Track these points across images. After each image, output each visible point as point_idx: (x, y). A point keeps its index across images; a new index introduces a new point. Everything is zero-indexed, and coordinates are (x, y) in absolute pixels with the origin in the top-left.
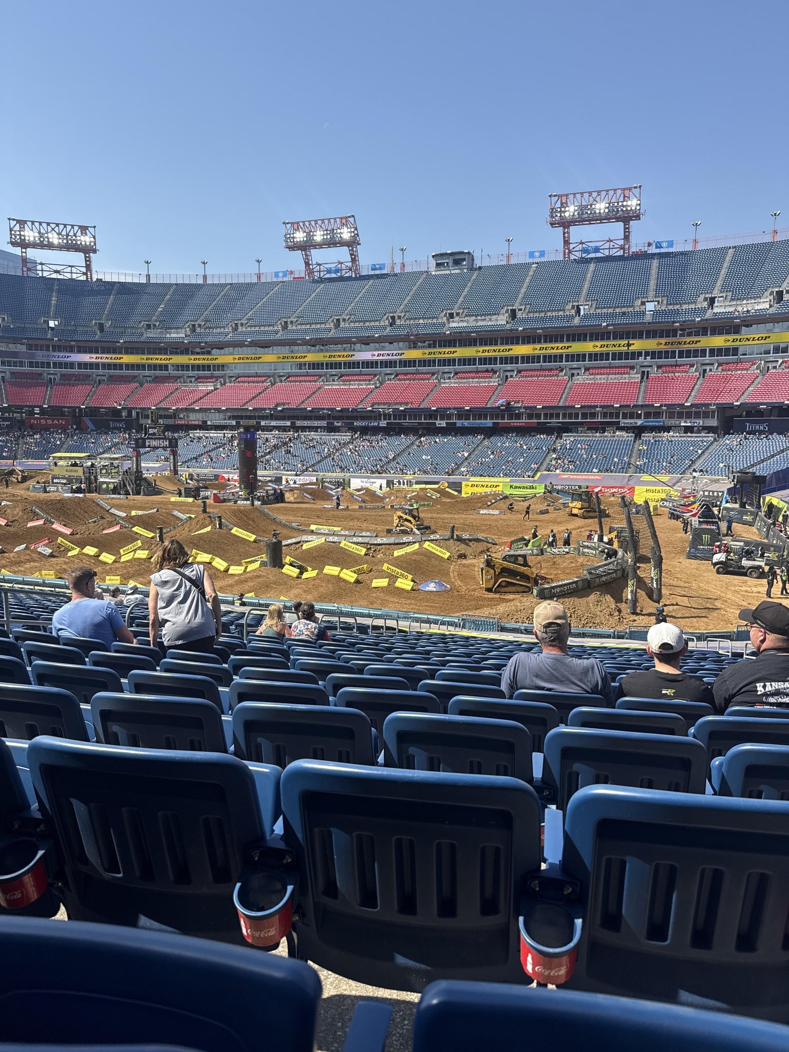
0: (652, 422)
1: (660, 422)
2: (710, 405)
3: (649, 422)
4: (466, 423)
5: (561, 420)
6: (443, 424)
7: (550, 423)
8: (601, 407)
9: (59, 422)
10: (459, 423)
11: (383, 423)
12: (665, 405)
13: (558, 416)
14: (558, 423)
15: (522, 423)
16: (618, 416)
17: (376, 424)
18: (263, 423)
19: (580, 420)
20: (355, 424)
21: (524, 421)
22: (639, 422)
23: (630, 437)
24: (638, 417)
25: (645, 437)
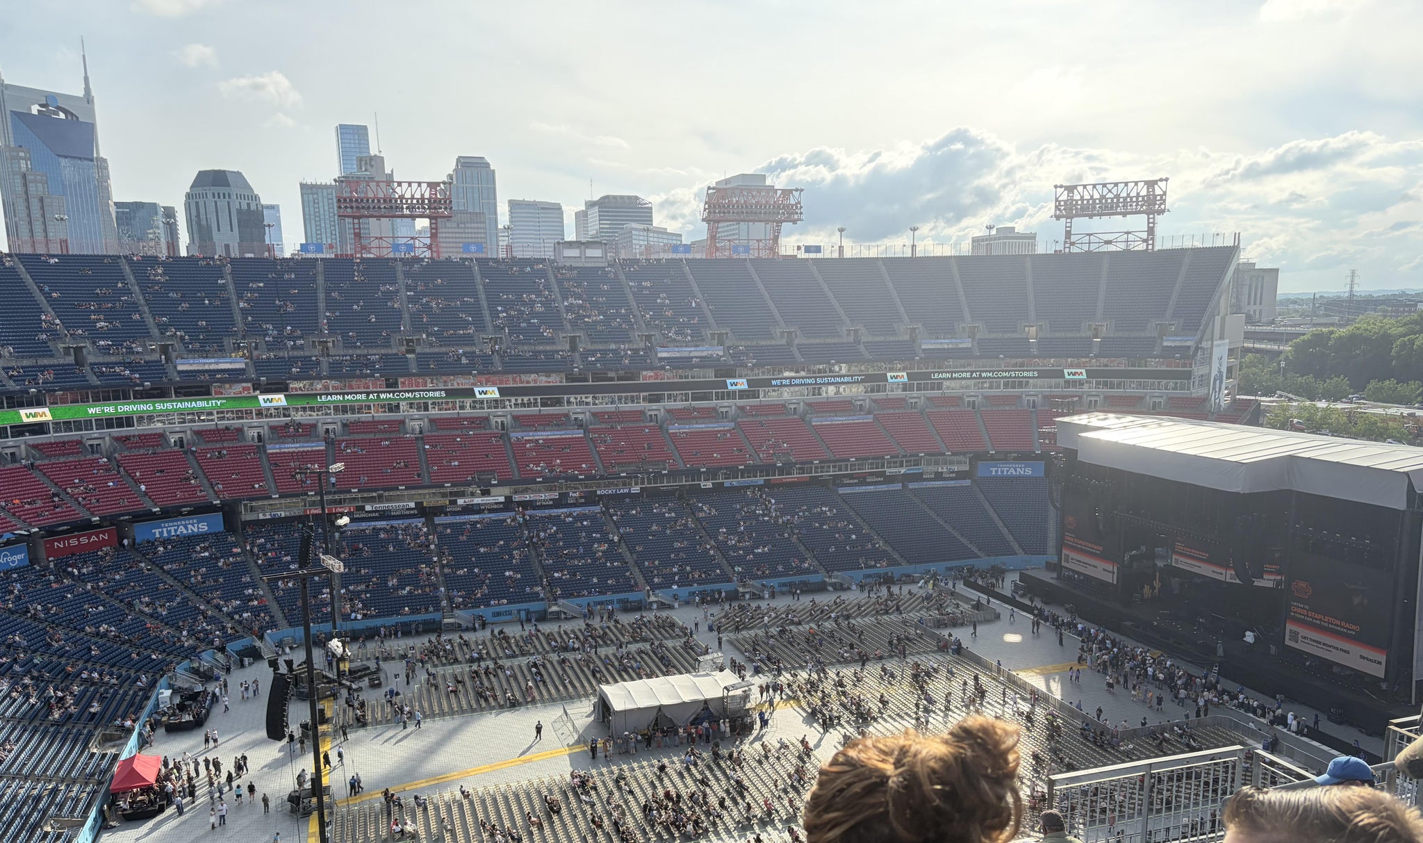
1: (920, 469)
2: (966, 452)
3: (911, 470)
4: (735, 482)
6: (709, 485)
7: (822, 476)
8: (874, 456)
9: (98, 538)
10: (727, 483)
11: (636, 489)
12: (928, 454)
13: (828, 468)
15: (793, 477)
16: (883, 466)
17: (626, 491)
18: (460, 502)
19: (849, 472)
20: (598, 492)
22: (903, 471)
23: (898, 486)
24: (901, 466)
25: (912, 486)
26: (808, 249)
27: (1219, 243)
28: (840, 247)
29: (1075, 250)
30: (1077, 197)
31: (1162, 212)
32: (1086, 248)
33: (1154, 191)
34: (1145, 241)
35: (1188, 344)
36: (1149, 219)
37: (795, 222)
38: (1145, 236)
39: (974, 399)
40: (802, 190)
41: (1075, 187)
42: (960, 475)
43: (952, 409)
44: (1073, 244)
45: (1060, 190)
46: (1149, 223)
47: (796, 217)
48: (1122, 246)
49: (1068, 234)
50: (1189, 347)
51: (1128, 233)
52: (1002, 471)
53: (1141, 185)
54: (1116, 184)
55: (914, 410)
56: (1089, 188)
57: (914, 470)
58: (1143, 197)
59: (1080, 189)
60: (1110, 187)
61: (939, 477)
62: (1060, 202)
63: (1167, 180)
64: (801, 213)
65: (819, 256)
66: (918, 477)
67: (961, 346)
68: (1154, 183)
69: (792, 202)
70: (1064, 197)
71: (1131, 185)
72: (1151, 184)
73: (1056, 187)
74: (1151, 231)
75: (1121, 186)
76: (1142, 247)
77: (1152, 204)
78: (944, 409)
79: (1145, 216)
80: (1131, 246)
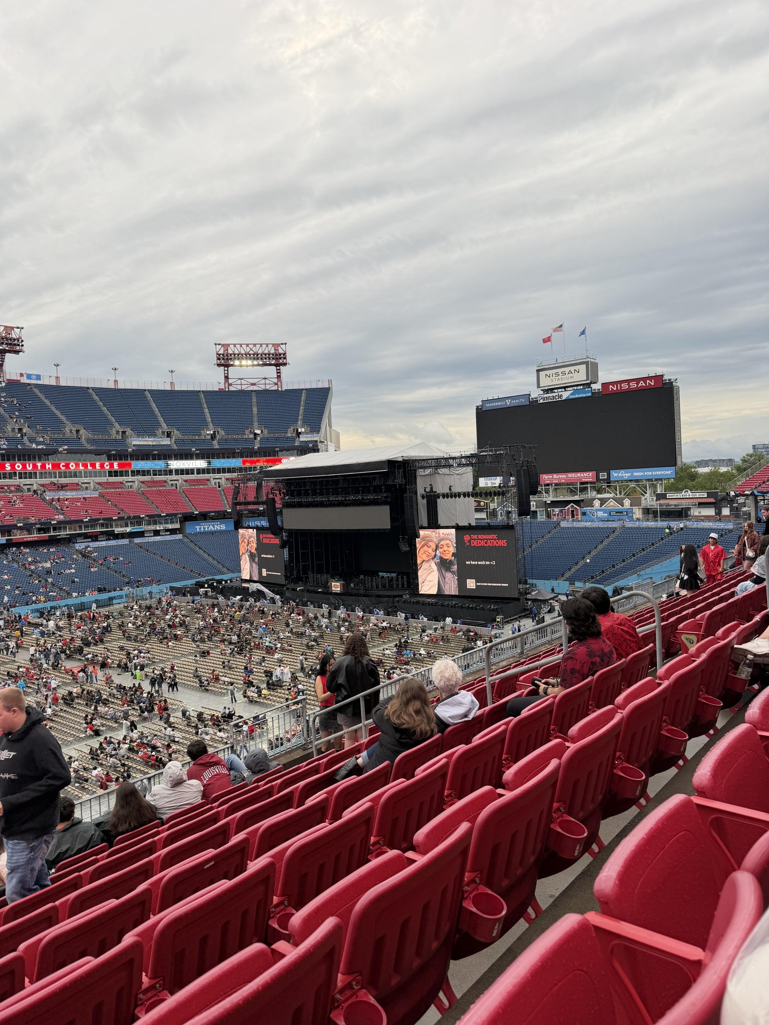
0: (136, 529)
1: (142, 528)
2: (177, 514)
3: (135, 529)
5: (68, 533)
7: (60, 535)
8: (104, 519)
12: (147, 516)
13: (65, 528)
14: (67, 535)
15: (34, 537)
16: (112, 527)
19: (83, 531)
21: (35, 535)
22: (128, 529)
23: (125, 541)
24: (127, 526)
25: (137, 540)
26: (29, 376)
27: (320, 386)
28: (57, 378)
29: (231, 388)
30: (230, 352)
31: (285, 364)
32: (239, 388)
33: (278, 350)
34: (276, 384)
35: (315, 439)
36: (277, 370)
37: (17, 352)
38: (276, 380)
39: (176, 482)
40: (23, 328)
41: (228, 345)
42: (173, 532)
43: (160, 488)
44: (230, 385)
45: (219, 347)
46: (278, 373)
47: (18, 348)
48: (262, 387)
49: (227, 378)
50: (316, 441)
51: (265, 379)
52: (204, 528)
53: (270, 346)
54: (255, 345)
55: (131, 490)
56: (238, 346)
57: (137, 529)
58: (273, 355)
59: (232, 346)
60: (251, 346)
61: (157, 533)
62: (219, 355)
63: (286, 344)
64: (22, 345)
65: (39, 382)
66: (141, 534)
67: (162, 443)
68: (279, 345)
69: (14, 336)
70: (221, 352)
71: (264, 346)
72: (276, 346)
73: (216, 344)
74: (279, 377)
75: (258, 346)
76: (275, 388)
77: (278, 360)
78: (155, 489)
79: (274, 368)
80: (268, 387)
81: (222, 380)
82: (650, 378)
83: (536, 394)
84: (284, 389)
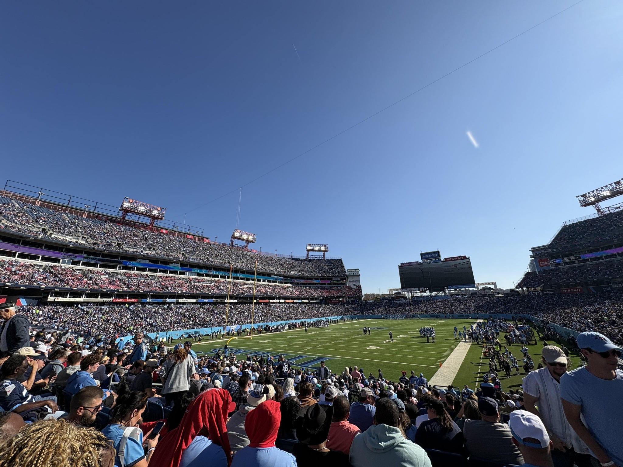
27: (338, 259)
29: (309, 259)
31: (327, 251)
32: (312, 258)
34: (323, 258)
38: (323, 256)
41: (311, 244)
44: (309, 257)
48: (319, 259)
49: (308, 255)
51: (320, 256)
68: (326, 245)
72: (325, 246)
73: (307, 244)
74: (324, 256)
77: (325, 250)
79: (322, 252)
80: (321, 258)
81: (306, 256)
82: (461, 257)
83: (420, 261)
84: (326, 259)
